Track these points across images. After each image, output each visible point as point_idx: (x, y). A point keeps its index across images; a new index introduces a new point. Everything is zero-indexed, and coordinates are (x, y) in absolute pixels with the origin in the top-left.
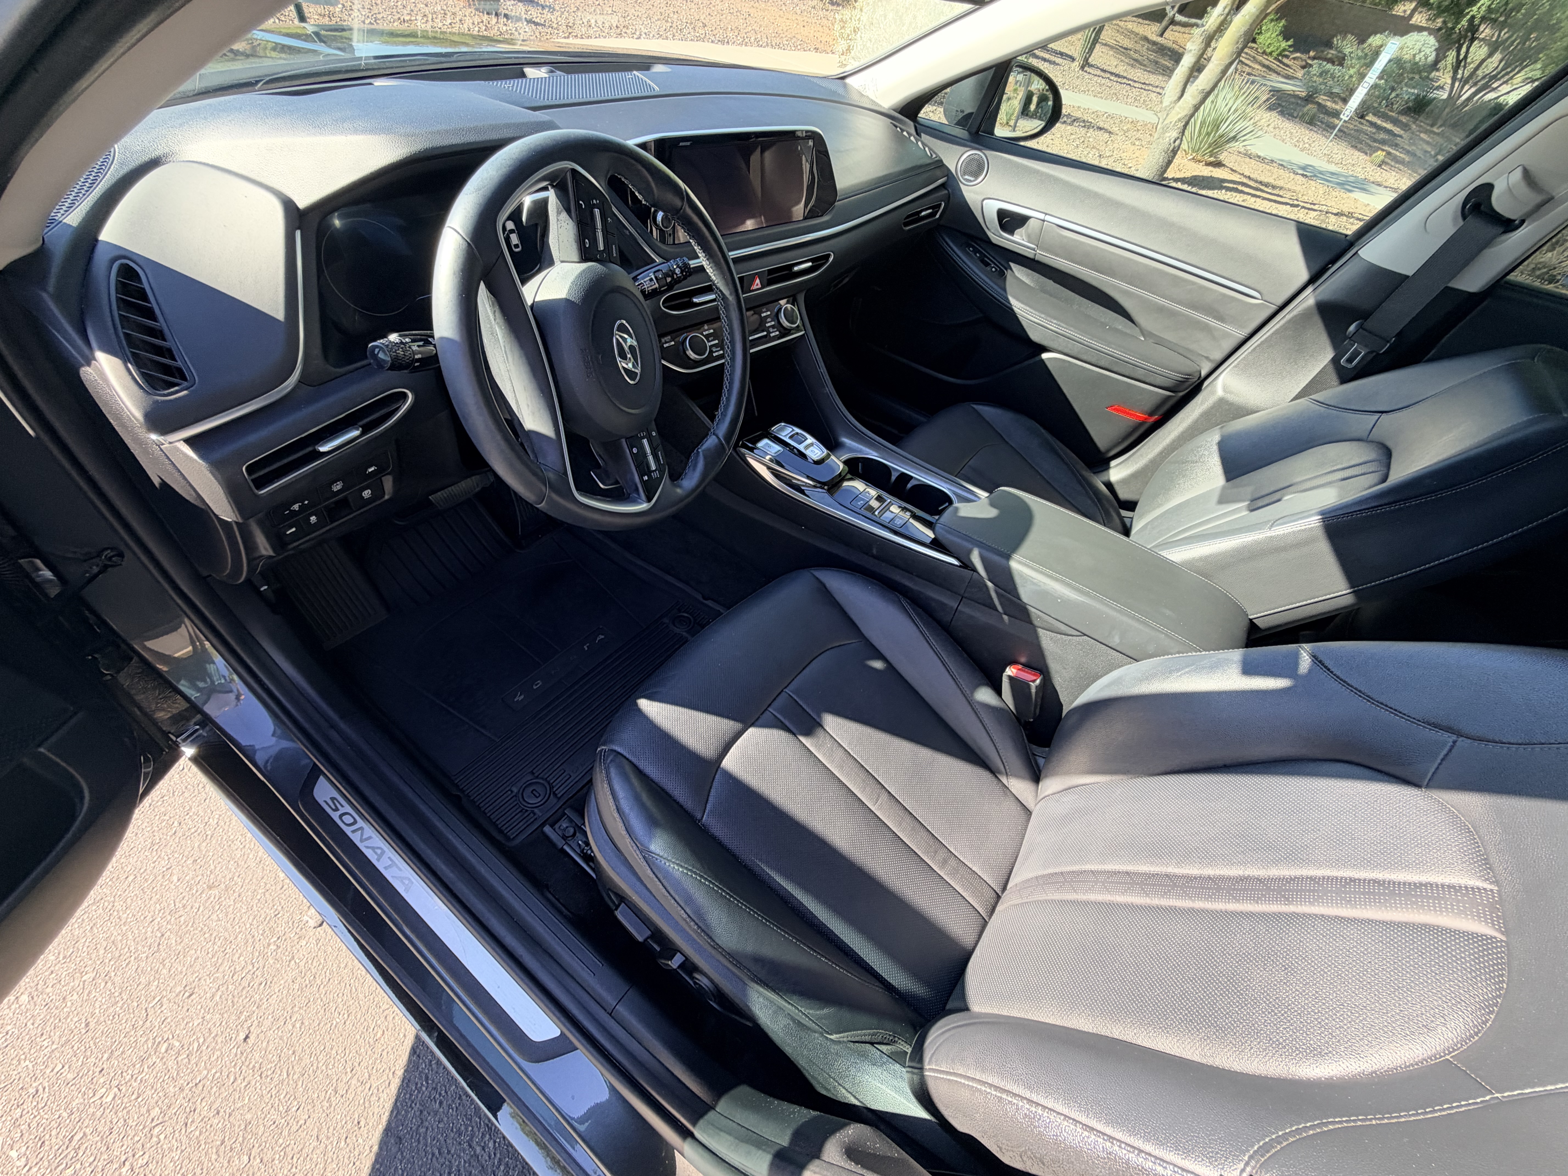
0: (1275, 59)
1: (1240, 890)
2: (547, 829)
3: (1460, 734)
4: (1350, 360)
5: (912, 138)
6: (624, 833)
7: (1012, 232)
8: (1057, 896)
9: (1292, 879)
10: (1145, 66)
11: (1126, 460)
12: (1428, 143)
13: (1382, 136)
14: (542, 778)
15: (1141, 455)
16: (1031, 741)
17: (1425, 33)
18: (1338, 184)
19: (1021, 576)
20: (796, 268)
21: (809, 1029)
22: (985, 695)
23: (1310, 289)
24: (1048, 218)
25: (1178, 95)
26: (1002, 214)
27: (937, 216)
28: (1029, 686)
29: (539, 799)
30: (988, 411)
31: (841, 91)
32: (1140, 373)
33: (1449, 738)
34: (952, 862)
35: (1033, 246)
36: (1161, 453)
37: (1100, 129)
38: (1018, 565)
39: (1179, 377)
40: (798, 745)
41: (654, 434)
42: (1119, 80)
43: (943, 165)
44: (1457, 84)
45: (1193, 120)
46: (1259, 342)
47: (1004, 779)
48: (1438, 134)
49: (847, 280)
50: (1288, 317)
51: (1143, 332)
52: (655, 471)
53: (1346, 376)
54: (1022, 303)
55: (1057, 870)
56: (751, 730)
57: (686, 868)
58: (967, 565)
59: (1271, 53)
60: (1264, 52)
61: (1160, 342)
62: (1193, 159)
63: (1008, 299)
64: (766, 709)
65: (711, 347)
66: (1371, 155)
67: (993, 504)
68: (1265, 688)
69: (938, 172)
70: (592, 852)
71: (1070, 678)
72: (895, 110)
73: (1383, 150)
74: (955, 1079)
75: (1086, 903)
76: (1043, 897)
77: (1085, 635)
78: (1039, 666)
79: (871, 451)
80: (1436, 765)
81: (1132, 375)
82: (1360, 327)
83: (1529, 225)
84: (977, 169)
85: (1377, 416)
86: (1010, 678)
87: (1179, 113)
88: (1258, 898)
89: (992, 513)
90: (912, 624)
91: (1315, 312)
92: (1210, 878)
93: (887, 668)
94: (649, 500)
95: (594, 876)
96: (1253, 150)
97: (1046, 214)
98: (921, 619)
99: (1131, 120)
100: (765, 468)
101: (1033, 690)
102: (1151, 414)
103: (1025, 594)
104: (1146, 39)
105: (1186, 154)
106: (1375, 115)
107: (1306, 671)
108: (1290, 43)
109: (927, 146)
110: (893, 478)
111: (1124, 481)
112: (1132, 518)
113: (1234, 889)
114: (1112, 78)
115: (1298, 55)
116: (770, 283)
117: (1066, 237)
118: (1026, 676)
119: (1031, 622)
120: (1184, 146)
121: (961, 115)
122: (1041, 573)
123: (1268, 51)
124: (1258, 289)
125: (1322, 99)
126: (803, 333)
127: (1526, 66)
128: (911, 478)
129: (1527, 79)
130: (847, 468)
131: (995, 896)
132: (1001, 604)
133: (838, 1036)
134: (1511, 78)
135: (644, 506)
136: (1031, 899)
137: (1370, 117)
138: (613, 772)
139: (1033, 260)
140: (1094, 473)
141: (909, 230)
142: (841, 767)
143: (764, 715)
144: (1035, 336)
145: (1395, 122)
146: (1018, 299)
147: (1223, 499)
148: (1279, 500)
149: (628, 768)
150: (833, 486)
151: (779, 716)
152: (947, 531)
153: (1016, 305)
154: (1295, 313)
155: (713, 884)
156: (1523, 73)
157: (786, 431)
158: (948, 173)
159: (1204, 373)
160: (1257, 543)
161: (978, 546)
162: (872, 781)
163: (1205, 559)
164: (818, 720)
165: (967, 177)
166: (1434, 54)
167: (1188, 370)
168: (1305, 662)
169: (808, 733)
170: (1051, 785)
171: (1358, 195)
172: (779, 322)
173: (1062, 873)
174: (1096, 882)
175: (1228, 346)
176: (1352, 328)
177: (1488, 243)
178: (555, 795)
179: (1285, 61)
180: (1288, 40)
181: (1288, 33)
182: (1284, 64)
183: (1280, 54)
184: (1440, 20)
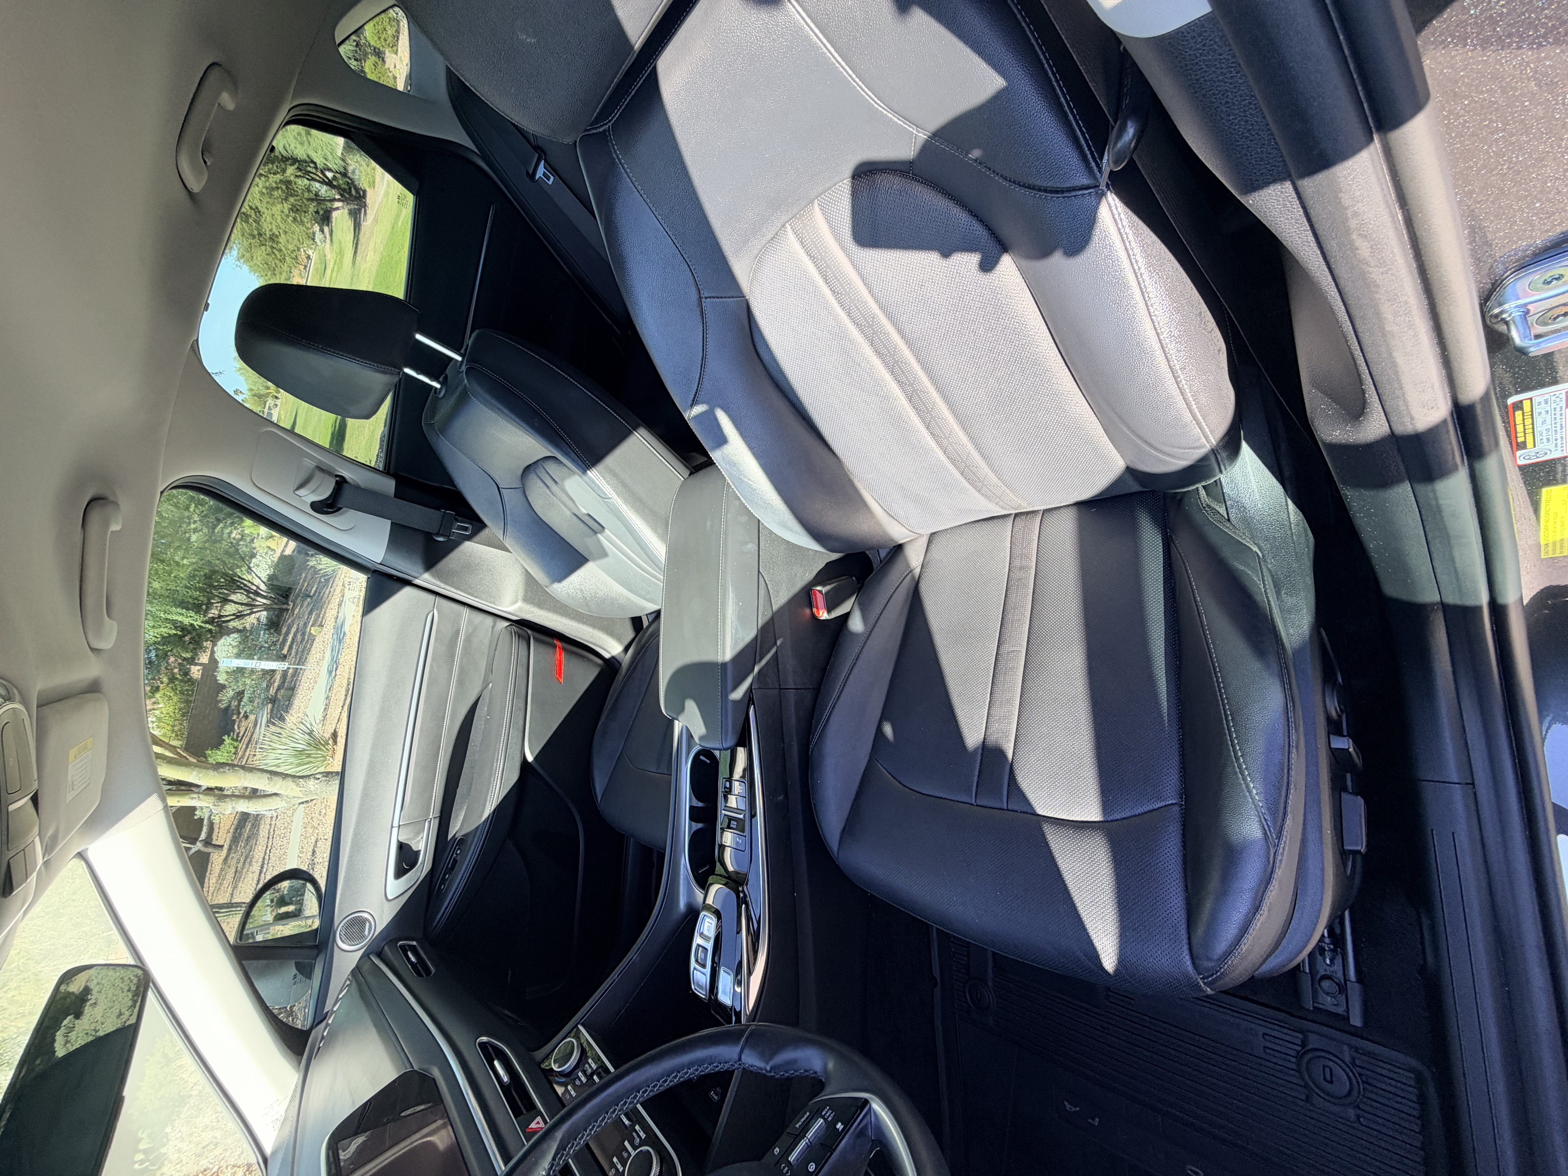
0: (240, 742)
1: (887, 349)
2: (1356, 1020)
3: (700, 298)
4: (466, 529)
5: (330, 1022)
6: (1275, 883)
7: (417, 853)
8: (982, 464)
9: (857, 325)
10: (251, 847)
11: (600, 647)
12: (301, 606)
13: (299, 637)
14: (1303, 1079)
15: (592, 637)
16: (872, 570)
17: (215, 649)
18: (340, 643)
19: (735, 645)
20: (506, 1079)
21: (1272, 576)
22: (856, 624)
23: (417, 582)
24: (396, 824)
25: (274, 798)
26: (400, 872)
27: (414, 943)
28: (827, 593)
29: (1331, 1064)
30: (599, 786)
31: (280, 1156)
32: (522, 671)
33: (706, 303)
34: (1017, 563)
35: (427, 823)
36: (584, 623)
37: (314, 852)
38: (727, 654)
39: (515, 640)
40: (1020, 753)
41: (777, 1150)
42: (266, 862)
43: (357, 966)
44: (255, 610)
45: (297, 775)
46: (469, 596)
47: (917, 571)
48: (294, 605)
49: (506, 1012)
50: (442, 585)
51: (485, 687)
52: (823, 1117)
53: (478, 525)
54: (485, 805)
55: (962, 479)
56: (1040, 811)
57: (1244, 779)
58: (749, 698)
59: (236, 748)
60: (235, 752)
61: (490, 669)
62: (332, 757)
63: (484, 821)
64: (1008, 810)
65: (635, 1148)
66: (314, 636)
67: (682, 709)
68: (731, 423)
69: (366, 967)
70: (1323, 936)
71: (801, 566)
72: (300, 1063)
73: (310, 629)
74: (1198, 414)
75: (972, 438)
76: (991, 475)
77: (759, 571)
78: (806, 596)
79: (682, 867)
80: (727, 299)
81: (525, 676)
82: (438, 534)
83: (338, 471)
84: (357, 924)
85: (502, 491)
86: (829, 611)
87: (292, 789)
88: (885, 335)
89: (691, 706)
90: (831, 721)
91: (434, 569)
92: (892, 373)
93: (887, 719)
94: (866, 1102)
95: (1347, 913)
96: (320, 717)
97: (392, 827)
98: (821, 714)
99: (304, 830)
100: (752, 978)
101: (828, 588)
102: (555, 646)
103: (749, 634)
104: (226, 859)
105: (329, 764)
106: (283, 649)
107: (704, 405)
108: (225, 737)
109: (338, 997)
110: (700, 825)
111: (619, 639)
112: (647, 615)
113: (889, 353)
114: (265, 870)
115: (236, 727)
116: (531, 1106)
117: (411, 797)
118: (820, 600)
119: (772, 618)
120: (322, 769)
121: (299, 976)
122: (724, 631)
123: (233, 750)
124: (425, 616)
125: (272, 691)
126: (581, 1027)
127: (239, 577)
128: (691, 807)
129: (248, 572)
130: (711, 879)
131: (1017, 519)
132: (769, 651)
133: (1252, 547)
134: (249, 581)
135: (878, 1107)
136: (1000, 483)
137: (285, 651)
138: (1221, 947)
139: (441, 817)
140: (620, 664)
141: (434, 965)
142: (1009, 701)
143: (1016, 808)
144: (514, 776)
145: (287, 634)
146: (483, 812)
147: (604, 554)
148: (589, 515)
149: (1200, 930)
150: (736, 882)
151: (1005, 793)
152: (726, 734)
153: (489, 810)
154: (438, 583)
155: (1232, 741)
156: (244, 577)
157: (700, 976)
158: (366, 956)
159: (507, 624)
160: (626, 501)
161: (727, 697)
162: (1000, 666)
163: (655, 530)
164: (980, 751)
165: (366, 933)
166: (232, 635)
167: (508, 637)
168: (698, 409)
169: (999, 752)
170: (897, 533)
171: (346, 628)
172: (577, 1067)
173: (962, 474)
174: (951, 444)
175: (479, 617)
176: (441, 539)
177: (357, 487)
178: (1303, 1044)
179: (241, 735)
180: (224, 740)
181: (218, 744)
182: (245, 733)
183: (236, 740)
184: (205, 644)
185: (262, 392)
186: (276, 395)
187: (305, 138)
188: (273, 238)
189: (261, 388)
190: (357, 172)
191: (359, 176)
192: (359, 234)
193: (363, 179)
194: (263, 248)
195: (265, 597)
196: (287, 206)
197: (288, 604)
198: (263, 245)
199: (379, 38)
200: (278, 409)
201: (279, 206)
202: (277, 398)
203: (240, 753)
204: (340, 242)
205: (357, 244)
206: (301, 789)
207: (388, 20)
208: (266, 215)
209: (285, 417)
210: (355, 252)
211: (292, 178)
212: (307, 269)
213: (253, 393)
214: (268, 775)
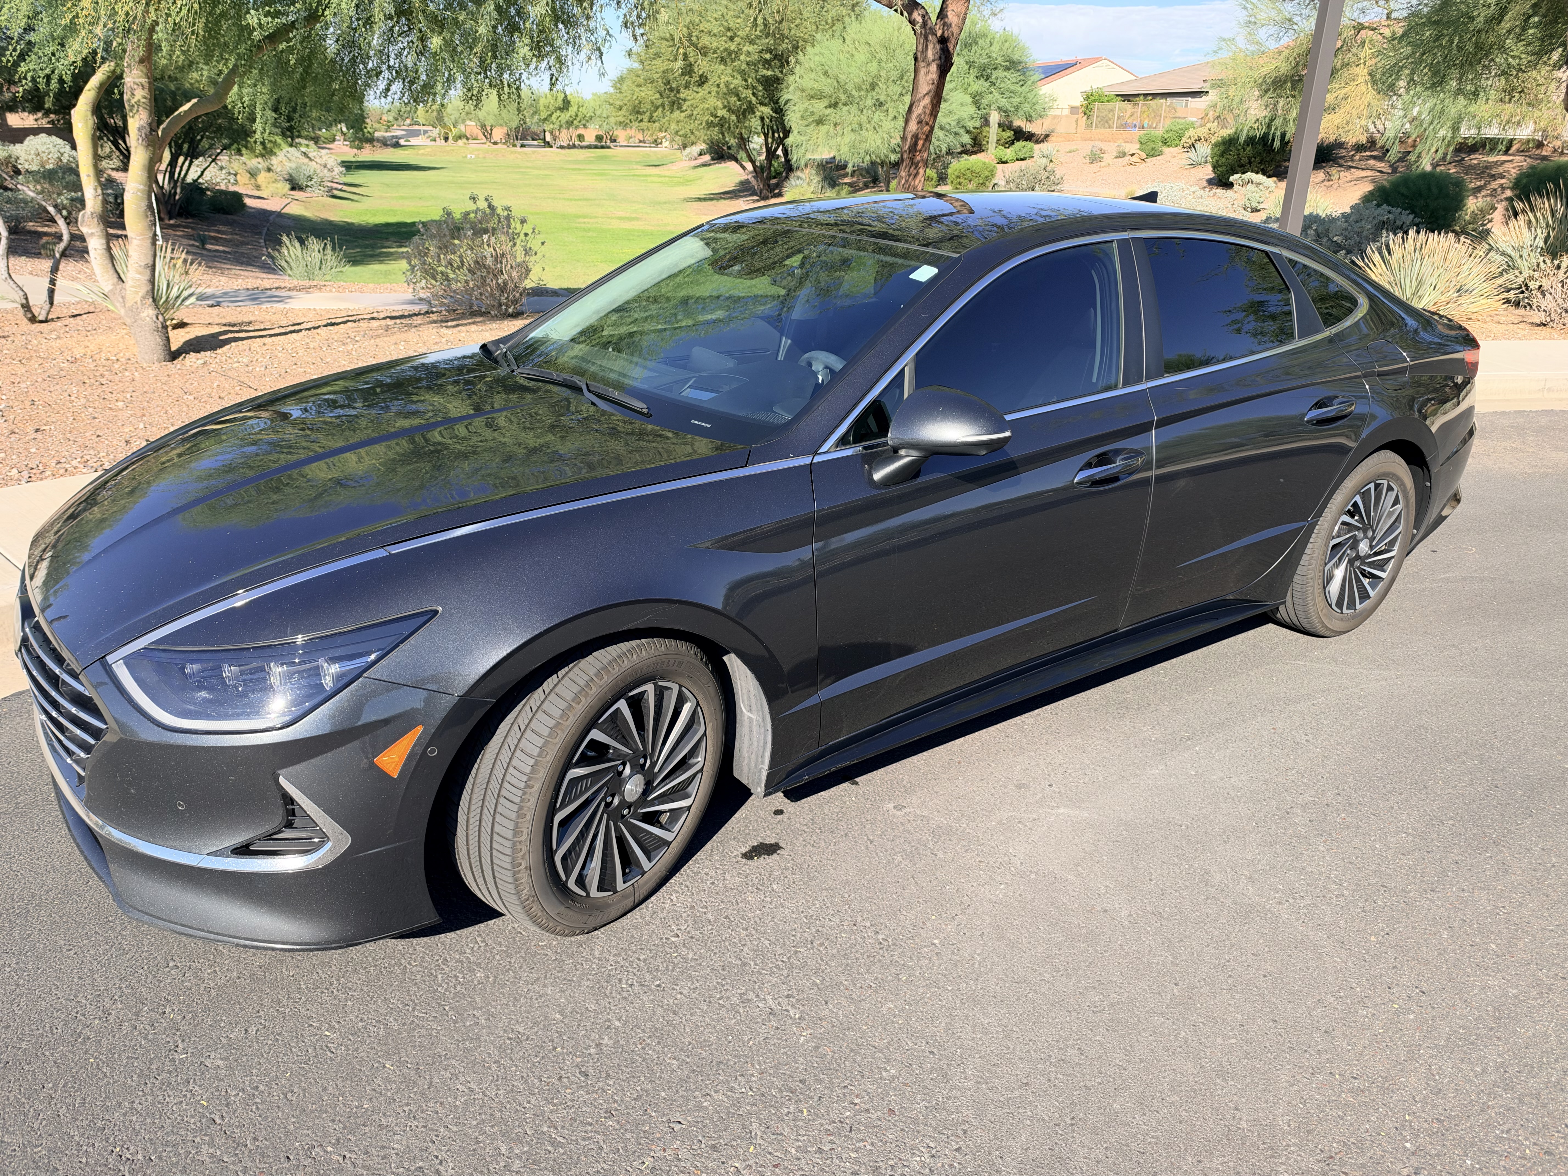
87: (137, 293)
185: (446, 119)
186: (450, 138)
187: (811, 120)
188: (676, 104)
190: (799, 182)
191: (796, 186)
192: (724, 199)
193: (794, 190)
194: (658, 96)
196: (721, 113)
198: (661, 95)
199: (958, 177)
200: (428, 142)
201: (719, 104)
202: (446, 139)
204: (701, 178)
205: (712, 199)
206: (139, 302)
207: (981, 182)
208: (702, 92)
209: (423, 154)
210: (700, 199)
211: (758, 114)
212: (641, 144)
214: (151, 263)
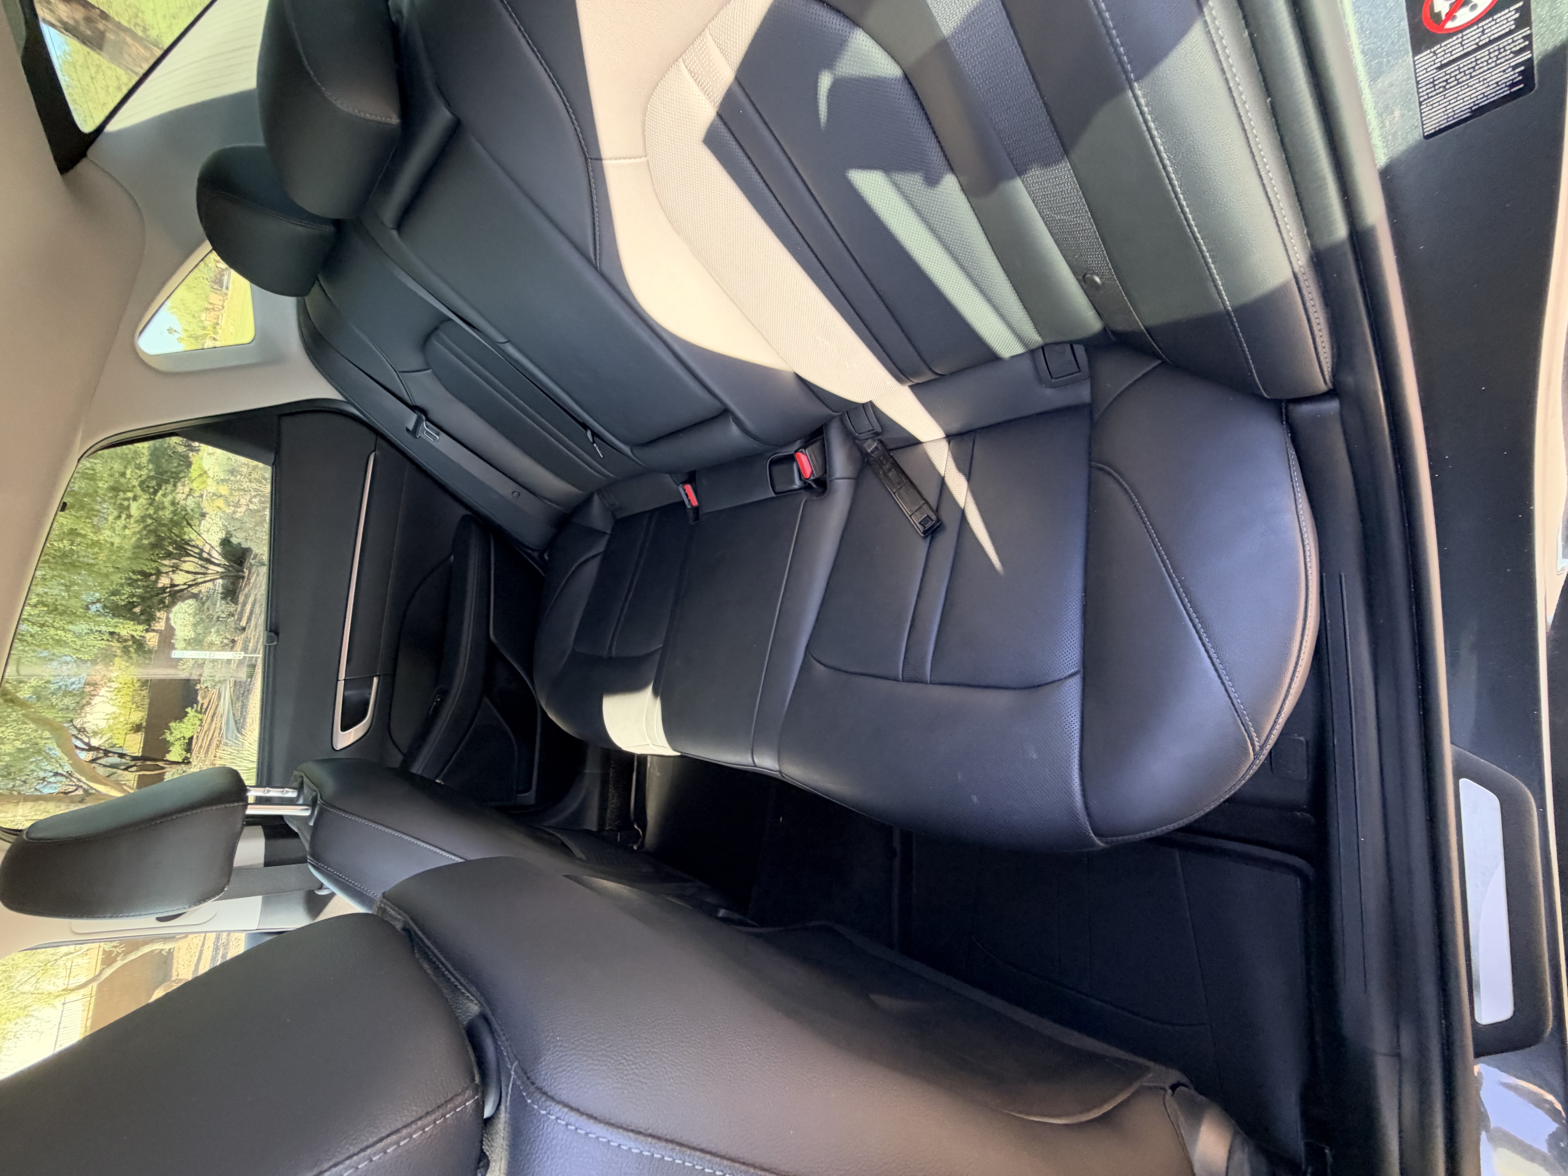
0: (205, 713)
17: (170, 616)
44: (209, 578)
48: (250, 573)
59: (201, 720)
60: (200, 725)
108: (189, 710)
115: (199, 699)
123: (198, 723)
127: (188, 543)
129: (197, 538)
134: (200, 548)
145: (244, 604)
156: (194, 543)
166: (187, 602)
179: (205, 706)
180: (187, 713)
181: (181, 716)
182: (209, 704)
183: (200, 713)
184: (158, 614)
189: (196, 328)
195: (218, 565)
197: (243, 572)
203: (206, 726)
213: (189, 334)
